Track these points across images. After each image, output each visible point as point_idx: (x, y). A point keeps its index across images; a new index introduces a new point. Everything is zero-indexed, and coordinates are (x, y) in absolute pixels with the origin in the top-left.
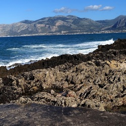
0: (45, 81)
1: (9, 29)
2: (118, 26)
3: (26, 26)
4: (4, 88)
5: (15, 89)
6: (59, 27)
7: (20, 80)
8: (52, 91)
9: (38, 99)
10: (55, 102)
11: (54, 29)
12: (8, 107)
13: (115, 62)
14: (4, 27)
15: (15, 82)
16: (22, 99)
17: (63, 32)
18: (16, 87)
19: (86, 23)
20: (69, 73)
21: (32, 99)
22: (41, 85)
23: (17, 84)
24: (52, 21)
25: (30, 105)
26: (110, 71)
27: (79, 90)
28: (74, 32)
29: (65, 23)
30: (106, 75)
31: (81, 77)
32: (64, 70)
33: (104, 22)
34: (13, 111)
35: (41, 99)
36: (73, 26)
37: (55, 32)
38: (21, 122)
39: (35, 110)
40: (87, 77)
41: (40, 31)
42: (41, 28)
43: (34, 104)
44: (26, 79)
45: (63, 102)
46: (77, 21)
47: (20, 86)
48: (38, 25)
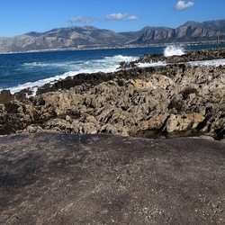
0: (58, 106)
1: (11, 43)
2: (144, 40)
3: (32, 39)
4: (7, 116)
5: (22, 117)
6: (74, 40)
7: (27, 106)
8: (68, 117)
9: (51, 127)
10: (71, 130)
11: (68, 43)
12: (13, 138)
13: (140, 81)
14: (5, 41)
15: (21, 108)
16: (31, 128)
17: (79, 46)
18: (23, 114)
20: (88, 95)
21: (43, 127)
22: (53, 111)
23: (24, 111)
24: (65, 33)
25: (41, 134)
26: (135, 91)
27: (99, 114)
28: (92, 47)
29: (82, 36)
30: (130, 96)
31: (102, 99)
32: (82, 92)
33: (128, 35)
34: (19, 143)
35: (55, 126)
36: (92, 39)
37: (70, 46)
38: (30, 155)
39: (47, 140)
40: (108, 99)
41: (51, 45)
42: (53, 41)
43: (46, 133)
44: (35, 104)
45: (81, 128)
46: (96, 33)
47: (28, 113)
48: (48, 39)
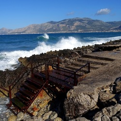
1: (39, 28)
3: (51, 25)
6: (77, 26)
11: (73, 28)
17: (79, 30)
19: (98, 24)
24: (71, 22)
28: (88, 31)
29: (82, 24)
36: (88, 26)
37: (74, 30)
41: (62, 29)
42: (63, 27)
46: (91, 22)
48: (61, 25)
